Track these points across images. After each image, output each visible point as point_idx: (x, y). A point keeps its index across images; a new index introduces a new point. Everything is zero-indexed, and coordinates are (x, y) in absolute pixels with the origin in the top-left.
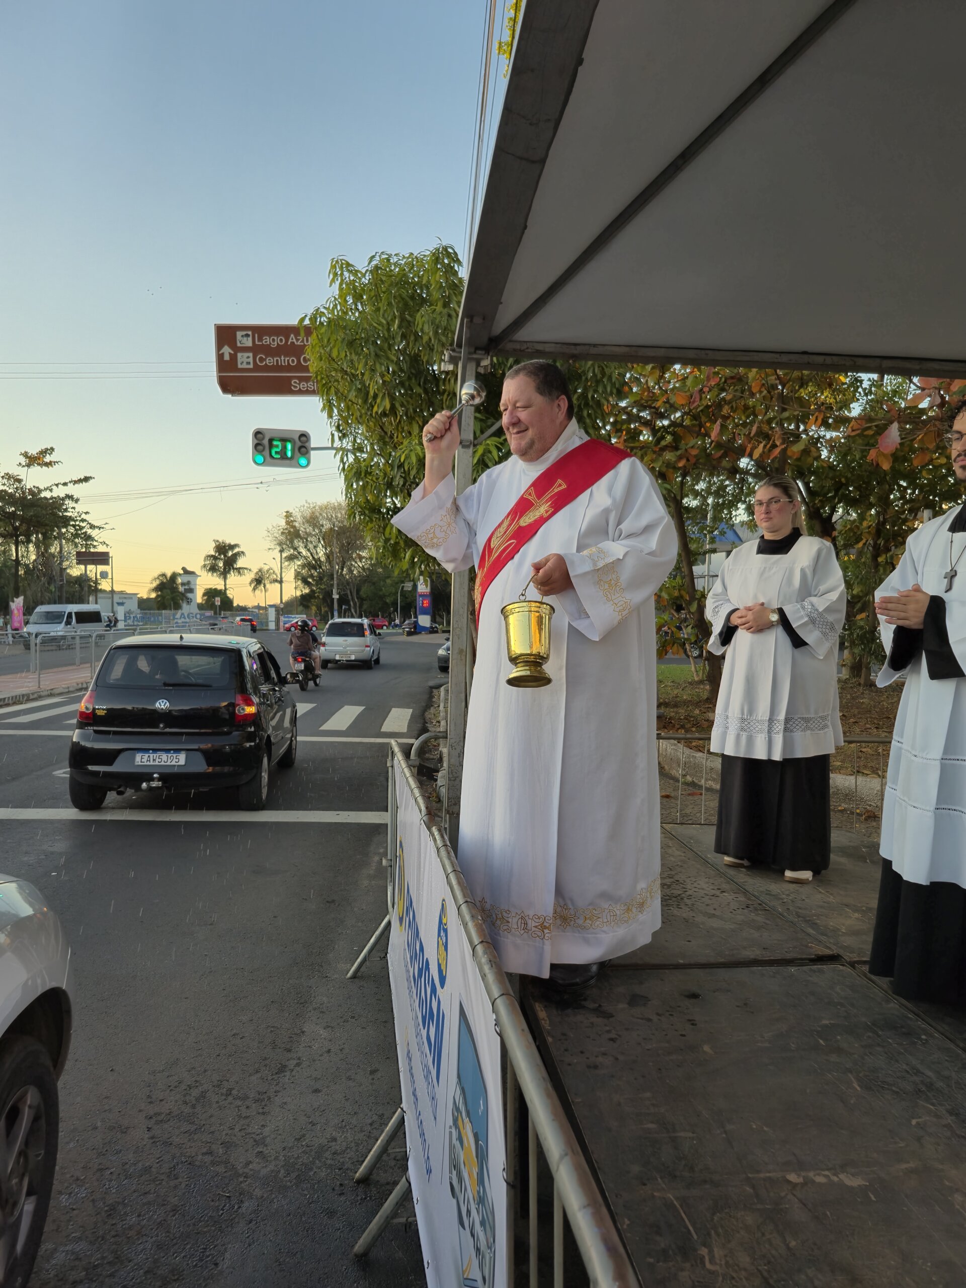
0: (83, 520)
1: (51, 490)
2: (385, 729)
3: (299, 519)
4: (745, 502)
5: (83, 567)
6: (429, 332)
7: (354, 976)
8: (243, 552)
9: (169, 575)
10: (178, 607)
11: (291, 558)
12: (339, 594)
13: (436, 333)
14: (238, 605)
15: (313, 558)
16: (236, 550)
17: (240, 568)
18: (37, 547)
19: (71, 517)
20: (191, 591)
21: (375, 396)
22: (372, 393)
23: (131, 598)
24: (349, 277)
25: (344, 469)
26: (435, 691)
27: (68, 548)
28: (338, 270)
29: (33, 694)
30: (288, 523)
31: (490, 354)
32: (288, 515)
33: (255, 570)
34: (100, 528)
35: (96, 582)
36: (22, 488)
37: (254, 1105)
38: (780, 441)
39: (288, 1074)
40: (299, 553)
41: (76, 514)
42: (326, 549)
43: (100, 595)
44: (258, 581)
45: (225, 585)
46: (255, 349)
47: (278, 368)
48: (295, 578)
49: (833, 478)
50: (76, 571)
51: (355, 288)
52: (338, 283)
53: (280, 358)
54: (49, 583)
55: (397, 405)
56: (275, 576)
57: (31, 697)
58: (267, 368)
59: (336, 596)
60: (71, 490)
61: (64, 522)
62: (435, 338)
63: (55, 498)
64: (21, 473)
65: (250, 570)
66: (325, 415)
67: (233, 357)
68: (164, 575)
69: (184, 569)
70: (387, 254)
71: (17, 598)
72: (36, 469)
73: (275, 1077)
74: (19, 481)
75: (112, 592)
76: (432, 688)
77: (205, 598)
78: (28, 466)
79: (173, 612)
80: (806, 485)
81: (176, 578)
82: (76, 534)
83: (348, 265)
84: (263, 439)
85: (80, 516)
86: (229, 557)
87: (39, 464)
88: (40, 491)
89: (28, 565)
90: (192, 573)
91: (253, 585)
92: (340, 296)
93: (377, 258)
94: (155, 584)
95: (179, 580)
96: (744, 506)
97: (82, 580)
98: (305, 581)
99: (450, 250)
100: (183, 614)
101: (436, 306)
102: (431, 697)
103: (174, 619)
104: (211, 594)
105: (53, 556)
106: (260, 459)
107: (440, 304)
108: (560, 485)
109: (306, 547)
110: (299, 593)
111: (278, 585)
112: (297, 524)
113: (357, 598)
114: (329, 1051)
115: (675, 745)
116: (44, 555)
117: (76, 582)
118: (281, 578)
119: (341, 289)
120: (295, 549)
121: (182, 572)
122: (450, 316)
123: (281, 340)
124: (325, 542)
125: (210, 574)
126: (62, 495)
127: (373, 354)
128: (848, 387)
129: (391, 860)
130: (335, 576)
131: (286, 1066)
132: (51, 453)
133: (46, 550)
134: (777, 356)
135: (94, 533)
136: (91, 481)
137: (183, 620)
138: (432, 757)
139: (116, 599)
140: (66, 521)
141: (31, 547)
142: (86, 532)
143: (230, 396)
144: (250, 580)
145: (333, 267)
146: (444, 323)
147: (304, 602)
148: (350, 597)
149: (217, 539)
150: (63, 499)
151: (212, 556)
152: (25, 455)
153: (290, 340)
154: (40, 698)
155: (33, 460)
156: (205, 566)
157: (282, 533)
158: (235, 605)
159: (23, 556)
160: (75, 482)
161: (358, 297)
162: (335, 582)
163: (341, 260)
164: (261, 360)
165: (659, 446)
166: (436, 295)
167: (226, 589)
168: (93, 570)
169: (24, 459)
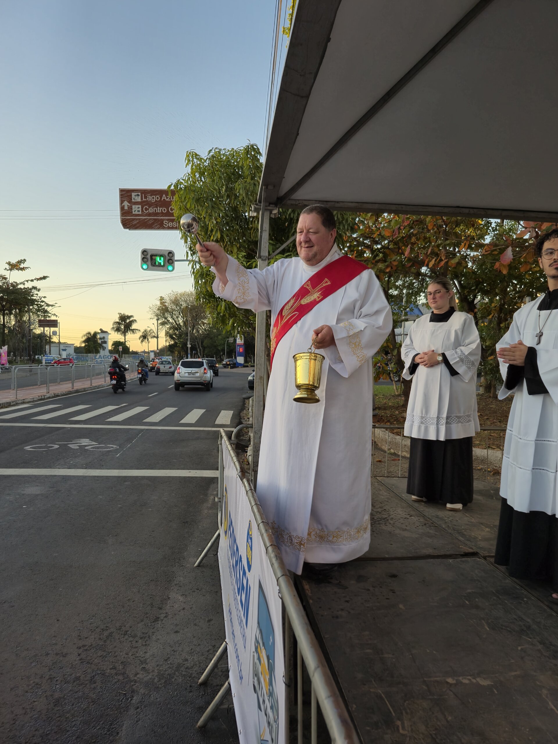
0: (42, 302)
1: (24, 284)
2: (217, 423)
3: (168, 301)
4: (424, 292)
5: (42, 329)
6: (243, 194)
7: (199, 565)
8: (135, 320)
9: (92, 333)
10: (97, 352)
11: (163, 324)
12: (191, 344)
13: (247, 194)
14: (132, 351)
15: (176, 323)
16: (131, 319)
17: (134, 329)
18: (16, 317)
19: (35, 299)
20: (105, 342)
21: (212, 231)
22: (210, 229)
23: (70, 347)
24: (197, 162)
25: (194, 272)
26: (246, 400)
27: (34, 317)
28: (190, 158)
29: (13, 402)
30: (161, 303)
31: (278, 207)
32: (162, 299)
33: (142, 331)
34: (52, 306)
35: (50, 337)
36: (7, 283)
37: (140, 640)
38: (445, 257)
39: (160, 622)
40: (168, 321)
41: (38, 298)
42: (184, 319)
43: (52, 345)
44: (144, 337)
45: (125, 339)
46: (142, 203)
47: (156, 214)
48: (165, 335)
49: (475, 279)
50: (38, 331)
51: (200, 168)
52: (190, 165)
53: (157, 208)
54: (22, 338)
55: (225, 236)
56: (154, 334)
57: (12, 404)
58: (149, 215)
59: (189, 346)
60: (36, 284)
61: (31, 303)
62: (246, 197)
63: (26, 288)
64: (7, 274)
65: (139, 331)
66: (183, 241)
67: (130, 208)
68: (89, 333)
69: (101, 330)
70: (219, 149)
71: (4, 346)
72: (15, 272)
73: (153, 624)
74: (6, 279)
75: (59, 343)
76: (244, 399)
77: (114, 346)
78: (11, 270)
79: (94, 354)
80: (459, 283)
81: (97, 335)
82: (38, 309)
83: (196, 155)
84: (147, 254)
85: (41, 299)
86: (127, 323)
87: (17, 269)
88: (17, 284)
89: (10, 327)
90: (106, 332)
91: (141, 339)
92: (192, 173)
93: (213, 151)
94: (84, 339)
95: (98, 336)
96: (424, 295)
97: (42, 336)
98: (171, 337)
99: (255, 147)
100: (100, 356)
101: (247, 179)
102: (244, 404)
103: (95, 359)
104: (117, 344)
105: (25, 322)
106: (145, 267)
107: (249, 178)
108: (326, 282)
109: (172, 317)
110: (168, 344)
111: (155, 339)
112: (167, 304)
113: (202, 347)
114: (184, 609)
115: (384, 431)
116: (20, 322)
117: (38, 337)
118: (158, 335)
119: (192, 169)
120: (166, 318)
121: (100, 331)
122: (255, 184)
123: (158, 198)
124: (183, 314)
125: (116, 333)
126: (30, 287)
127: (210, 206)
128: (483, 226)
129: (220, 498)
130: (189, 334)
131: (158, 618)
132: (24, 263)
133: (21, 319)
134: (442, 208)
135: (49, 309)
136: (47, 279)
137: (100, 359)
138: (244, 438)
139: (62, 347)
140: (33, 302)
141: (12, 317)
142: (44, 308)
143: (128, 230)
144: (139, 336)
145: (188, 156)
146: (251, 189)
147: (171, 349)
148: (197, 346)
149: (120, 312)
150: (31, 289)
151: (117, 322)
152: (9, 263)
153: (163, 198)
154: (17, 404)
155: (13, 266)
156: (113, 328)
157: (158, 309)
158: (131, 351)
159: (7, 322)
160: (38, 279)
161: (202, 174)
162: (189, 338)
163: (192, 152)
164: (146, 209)
165: (375, 260)
166: (247, 172)
167: (125, 341)
168: (48, 331)
169: (8, 266)
